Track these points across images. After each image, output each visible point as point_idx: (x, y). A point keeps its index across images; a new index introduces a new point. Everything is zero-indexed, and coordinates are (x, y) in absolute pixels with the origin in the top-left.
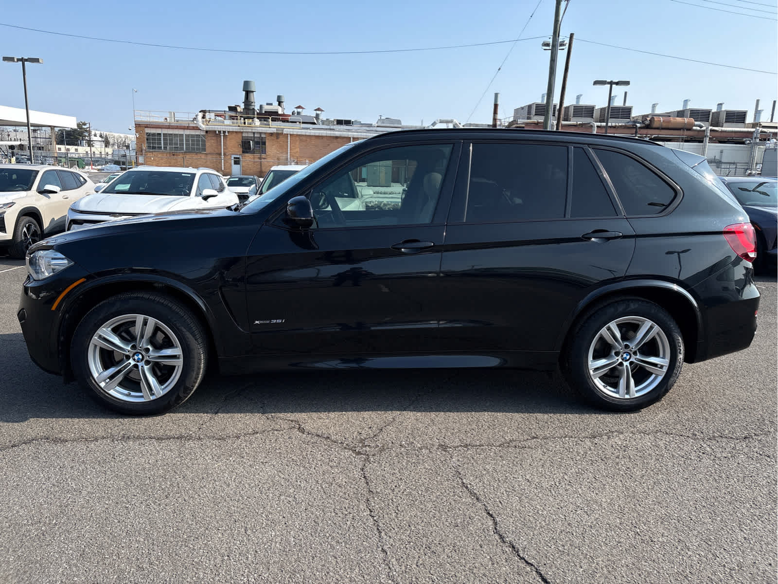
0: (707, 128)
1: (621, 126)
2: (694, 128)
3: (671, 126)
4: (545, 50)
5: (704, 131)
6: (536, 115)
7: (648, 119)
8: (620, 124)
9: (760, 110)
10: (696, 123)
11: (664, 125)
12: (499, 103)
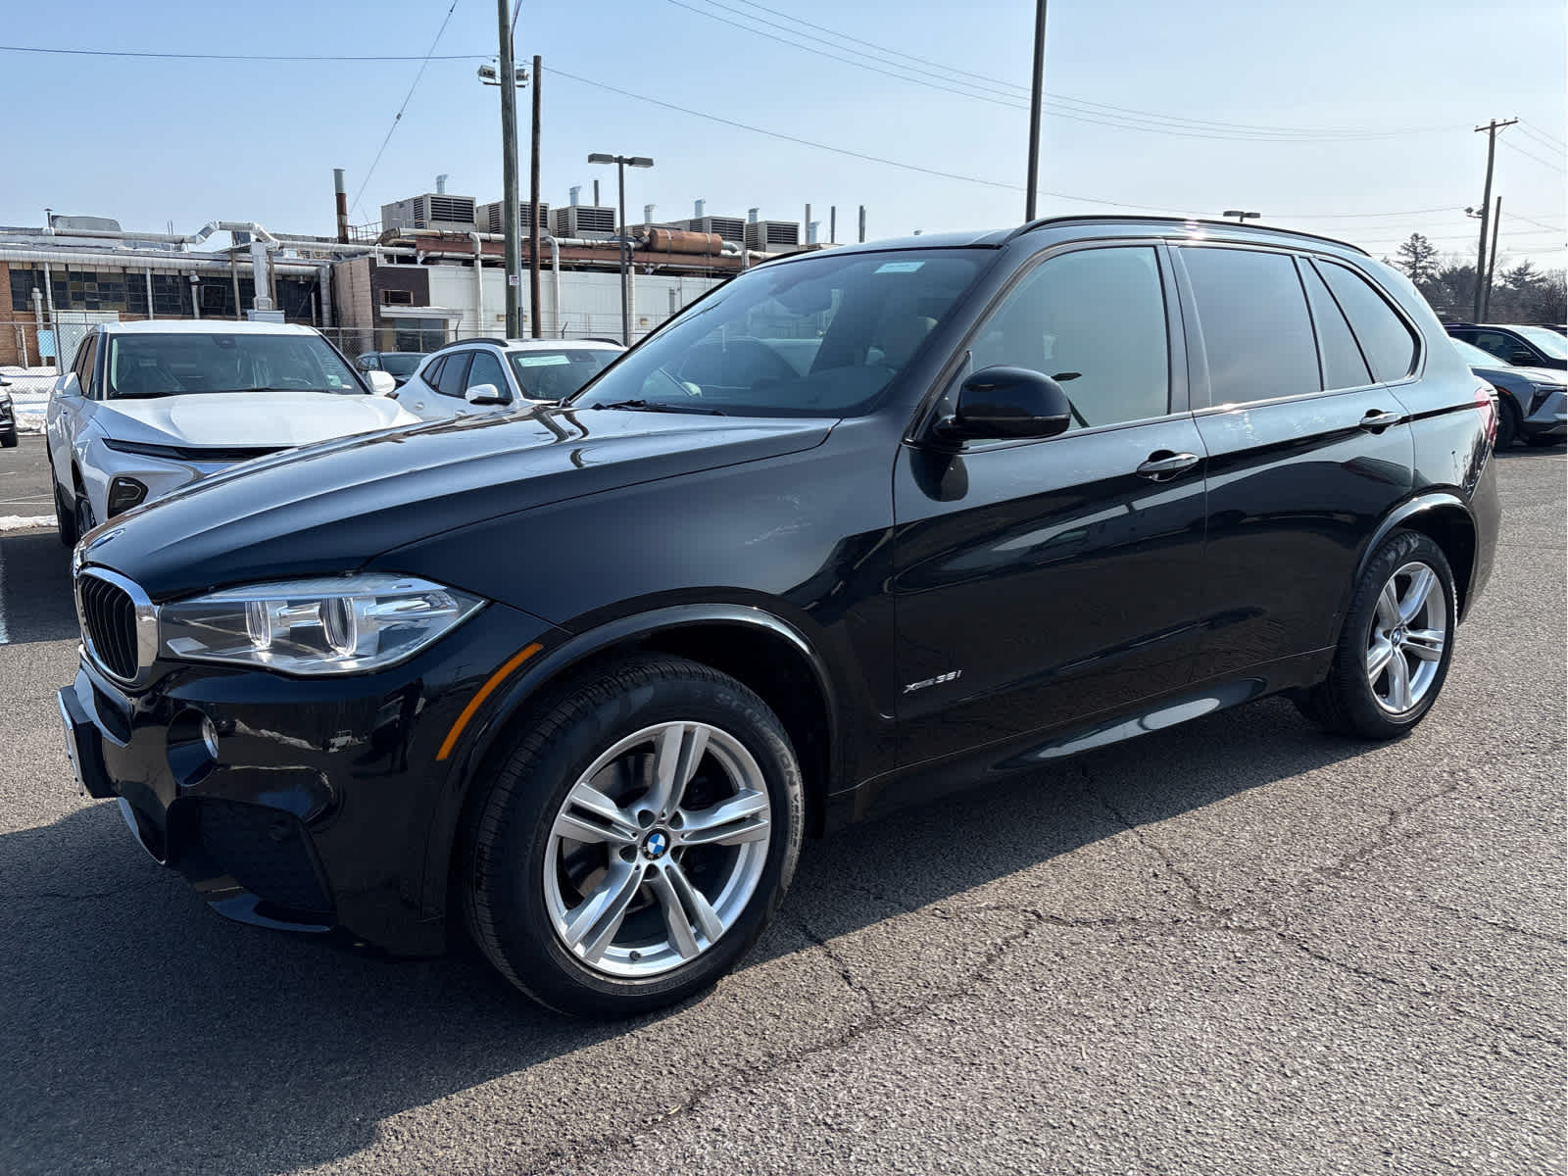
0: (744, 253)
1: (602, 245)
2: (723, 252)
3: (685, 248)
4: (486, 83)
5: (739, 258)
6: (433, 219)
7: (646, 233)
8: (600, 242)
9: (814, 224)
10: (727, 243)
11: (676, 245)
12: (346, 191)
